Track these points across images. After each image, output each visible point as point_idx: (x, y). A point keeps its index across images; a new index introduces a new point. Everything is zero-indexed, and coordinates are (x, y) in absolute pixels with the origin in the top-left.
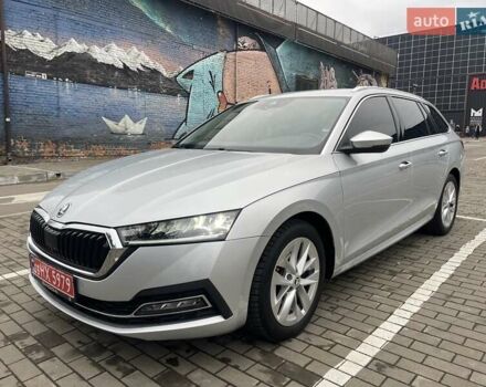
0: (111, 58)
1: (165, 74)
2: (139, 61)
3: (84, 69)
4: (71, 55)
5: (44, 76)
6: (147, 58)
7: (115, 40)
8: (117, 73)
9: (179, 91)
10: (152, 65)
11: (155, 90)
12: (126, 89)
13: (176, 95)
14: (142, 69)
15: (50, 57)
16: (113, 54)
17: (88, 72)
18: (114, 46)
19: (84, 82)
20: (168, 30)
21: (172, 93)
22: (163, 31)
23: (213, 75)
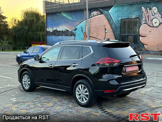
1: (70, 30)
2: (65, 29)
3: (56, 33)
4: (54, 30)
5: (51, 35)
6: (66, 27)
8: (61, 32)
9: (73, 35)
10: (67, 29)
11: (68, 35)
12: (62, 36)
13: (72, 36)
15: (51, 32)
16: (61, 28)
18: (60, 26)
19: (56, 35)
20: (71, 19)
21: (71, 35)
22: (70, 19)
23: (82, 28)
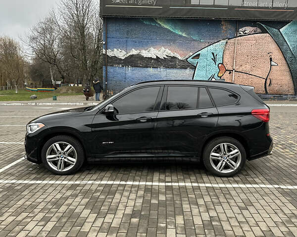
0: (150, 54)
1: (180, 58)
2: (165, 54)
3: (138, 61)
4: (132, 56)
5: (121, 66)
6: (170, 52)
7: (153, 46)
8: (153, 61)
9: (188, 66)
10: (172, 55)
11: (174, 67)
12: (157, 68)
13: (186, 68)
14: (166, 57)
15: (123, 58)
16: (151, 52)
17: (139, 62)
18: (152, 49)
19: (137, 67)
20: (184, 35)
21: (184, 67)
22: (181, 36)
23: (215, 55)
